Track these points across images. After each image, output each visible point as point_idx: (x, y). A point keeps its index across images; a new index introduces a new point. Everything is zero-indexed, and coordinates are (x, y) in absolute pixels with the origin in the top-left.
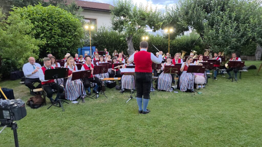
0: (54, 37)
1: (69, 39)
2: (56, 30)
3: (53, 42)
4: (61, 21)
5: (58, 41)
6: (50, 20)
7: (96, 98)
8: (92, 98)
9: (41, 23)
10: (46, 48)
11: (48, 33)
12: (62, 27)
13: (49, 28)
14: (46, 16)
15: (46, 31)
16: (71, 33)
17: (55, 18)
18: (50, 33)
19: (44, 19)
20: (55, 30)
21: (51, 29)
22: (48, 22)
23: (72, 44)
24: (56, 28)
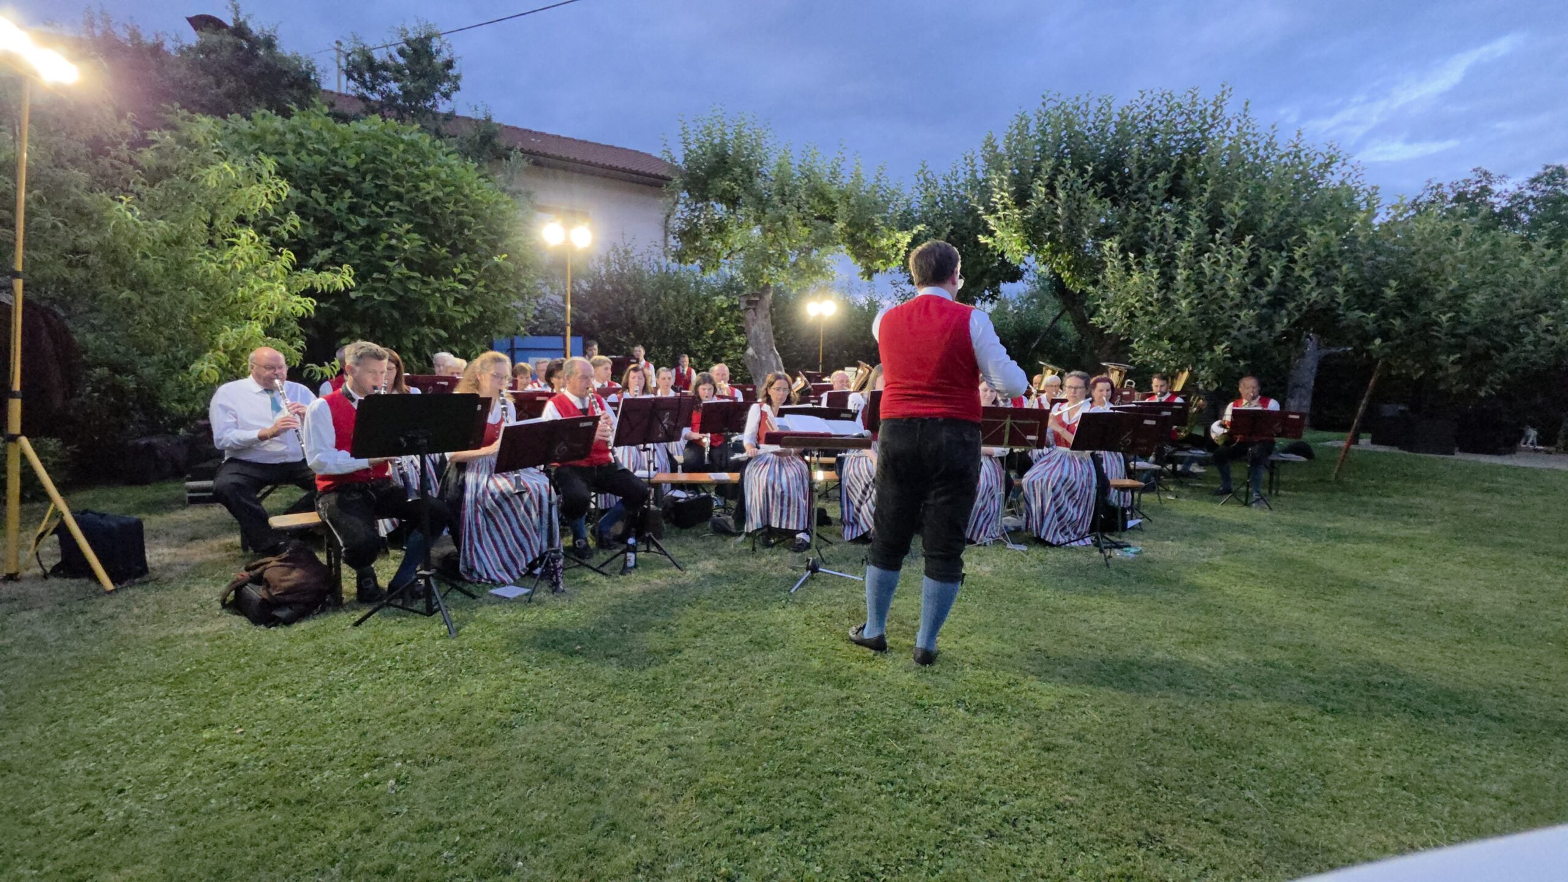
0: (383, 269)
1: (461, 286)
2: (399, 238)
3: (379, 295)
4: (428, 193)
5: (407, 290)
6: (367, 186)
7: (625, 570)
8: (603, 574)
9: (321, 197)
10: (337, 325)
11: (352, 246)
12: (431, 222)
13: (363, 222)
14: (351, 163)
15: (344, 235)
16: (475, 256)
17: (398, 179)
18: (362, 248)
19: (339, 180)
20: (392, 236)
21: (371, 232)
22: (357, 194)
23: (475, 311)
24: (400, 225)
